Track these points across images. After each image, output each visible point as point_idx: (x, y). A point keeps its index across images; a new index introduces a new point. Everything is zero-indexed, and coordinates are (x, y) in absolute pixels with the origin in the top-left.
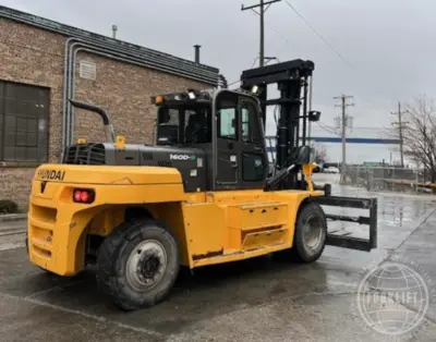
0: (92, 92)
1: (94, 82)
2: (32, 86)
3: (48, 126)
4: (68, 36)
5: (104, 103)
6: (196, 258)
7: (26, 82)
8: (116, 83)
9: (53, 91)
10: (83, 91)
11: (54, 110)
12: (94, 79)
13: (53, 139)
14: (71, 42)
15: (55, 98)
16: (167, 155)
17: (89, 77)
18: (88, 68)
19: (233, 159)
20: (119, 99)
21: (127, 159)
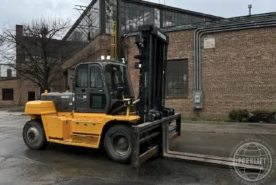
0: (213, 55)
1: (213, 49)
2: (177, 60)
3: (187, 77)
4: (195, 29)
5: (222, 59)
6: (50, 138)
8: (229, 46)
9: (189, 60)
10: (206, 55)
11: (190, 68)
12: (214, 47)
13: (190, 84)
14: (198, 31)
15: (190, 63)
16: (60, 96)
17: (211, 47)
18: (209, 42)
19: (85, 97)
20: (233, 55)
21: (47, 98)
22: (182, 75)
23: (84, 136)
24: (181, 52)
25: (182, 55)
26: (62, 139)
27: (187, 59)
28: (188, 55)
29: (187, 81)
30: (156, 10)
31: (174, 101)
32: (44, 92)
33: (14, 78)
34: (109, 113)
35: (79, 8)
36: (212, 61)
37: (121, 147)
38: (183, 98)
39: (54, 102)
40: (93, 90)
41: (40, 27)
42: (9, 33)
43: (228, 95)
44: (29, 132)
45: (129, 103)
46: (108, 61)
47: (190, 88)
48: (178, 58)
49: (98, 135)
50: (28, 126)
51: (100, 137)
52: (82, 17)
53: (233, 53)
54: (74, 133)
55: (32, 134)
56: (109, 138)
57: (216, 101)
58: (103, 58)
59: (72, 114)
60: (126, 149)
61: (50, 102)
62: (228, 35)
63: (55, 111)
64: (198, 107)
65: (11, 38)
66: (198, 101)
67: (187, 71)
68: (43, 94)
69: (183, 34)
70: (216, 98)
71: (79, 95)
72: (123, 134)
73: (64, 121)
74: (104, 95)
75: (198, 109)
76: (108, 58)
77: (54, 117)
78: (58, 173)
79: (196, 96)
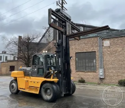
0: (109, 49)
3: (96, 61)
4: (99, 36)
5: (114, 52)
6: (20, 88)
7: (89, 51)
8: (118, 44)
9: (96, 52)
10: (105, 50)
11: (97, 57)
12: (109, 45)
13: (97, 64)
14: (100, 37)
15: (97, 54)
16: (26, 69)
17: (108, 45)
18: (107, 43)
19: (36, 69)
20: (120, 49)
21: (21, 70)
22: (93, 60)
23: (33, 88)
24: (92, 48)
25: (93, 49)
26: (24, 89)
27: (95, 51)
28: (96, 49)
29: (96, 63)
30: (81, 27)
31: (89, 73)
32: (20, 67)
33: (16, 61)
34: (45, 77)
35: (44, 28)
36: (108, 52)
37: (48, 94)
38: (93, 72)
39: (24, 72)
40: (39, 67)
41: (27, 37)
42: (13, 40)
43: (118, 71)
44: (12, 85)
45: (52, 72)
46: (46, 53)
47: (97, 67)
48: (90, 51)
49: (38, 88)
50: (12, 82)
51: (39, 88)
52: (46, 32)
53: (119, 49)
54: (29, 86)
55: (13, 86)
56: (43, 89)
57: (111, 75)
58: (44, 52)
59: (30, 78)
60: (50, 95)
61: (22, 72)
62: (117, 39)
63: (24, 76)
64: (101, 77)
65: (14, 43)
66: (102, 74)
67: (95, 58)
68: (20, 68)
69: (93, 39)
70: (112, 72)
71: (33, 69)
72: (49, 88)
73: (26, 81)
74: (43, 69)
75: (102, 78)
76: (46, 52)
77: (23, 78)
78: (18, 104)
79: (101, 71)
